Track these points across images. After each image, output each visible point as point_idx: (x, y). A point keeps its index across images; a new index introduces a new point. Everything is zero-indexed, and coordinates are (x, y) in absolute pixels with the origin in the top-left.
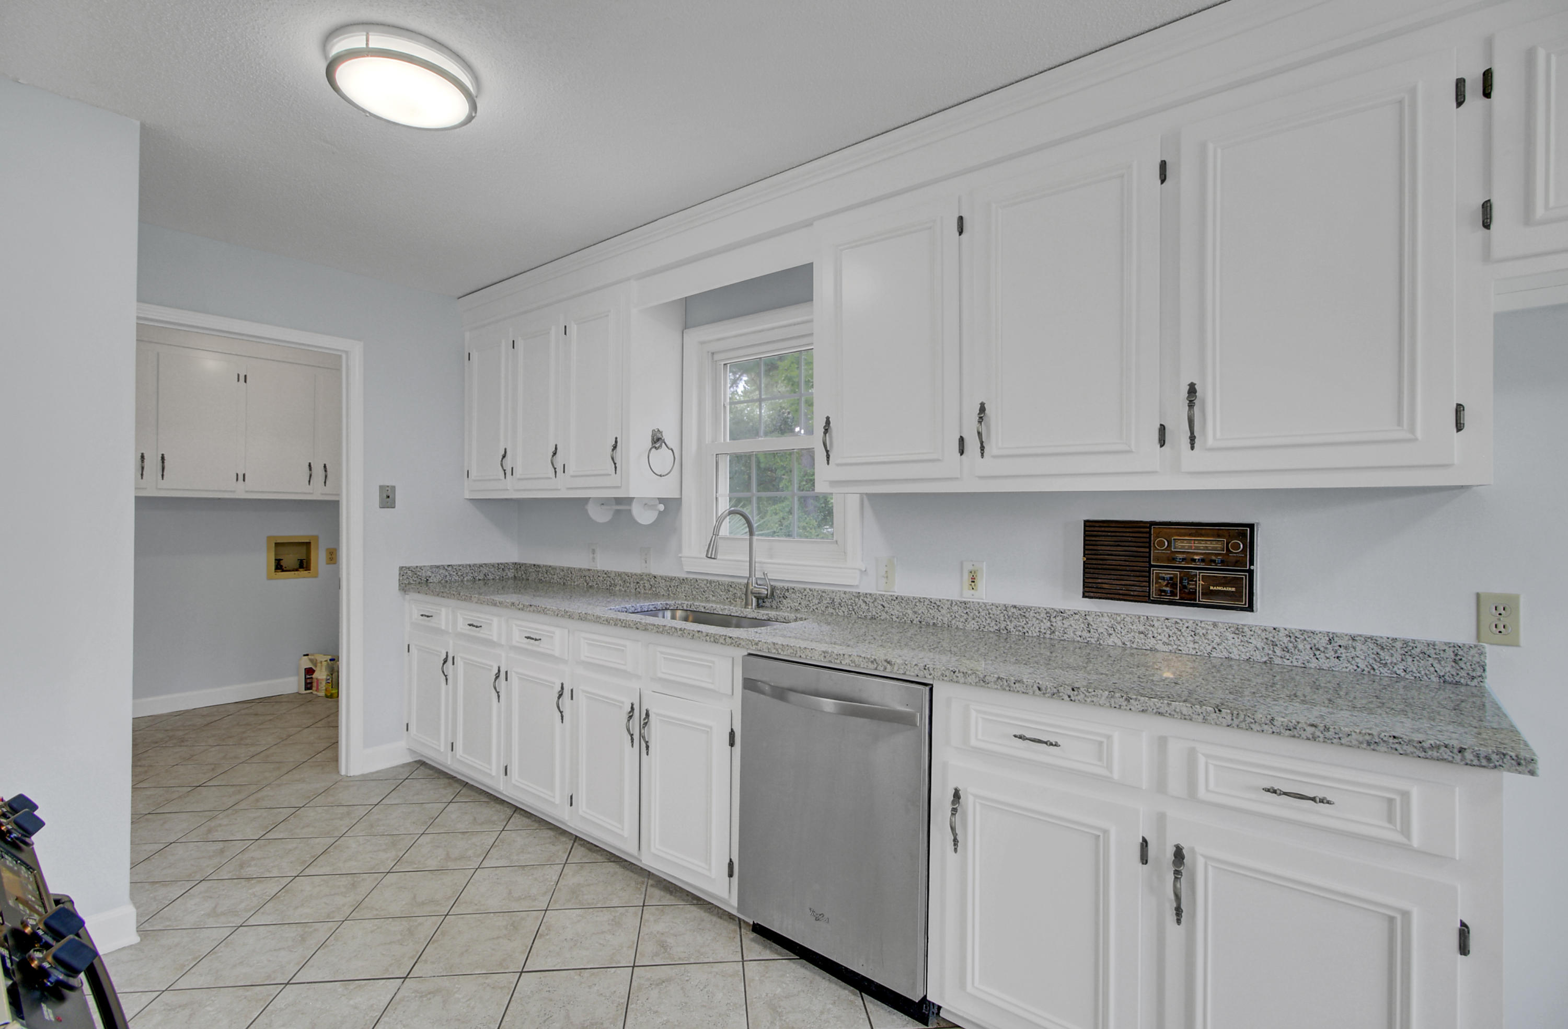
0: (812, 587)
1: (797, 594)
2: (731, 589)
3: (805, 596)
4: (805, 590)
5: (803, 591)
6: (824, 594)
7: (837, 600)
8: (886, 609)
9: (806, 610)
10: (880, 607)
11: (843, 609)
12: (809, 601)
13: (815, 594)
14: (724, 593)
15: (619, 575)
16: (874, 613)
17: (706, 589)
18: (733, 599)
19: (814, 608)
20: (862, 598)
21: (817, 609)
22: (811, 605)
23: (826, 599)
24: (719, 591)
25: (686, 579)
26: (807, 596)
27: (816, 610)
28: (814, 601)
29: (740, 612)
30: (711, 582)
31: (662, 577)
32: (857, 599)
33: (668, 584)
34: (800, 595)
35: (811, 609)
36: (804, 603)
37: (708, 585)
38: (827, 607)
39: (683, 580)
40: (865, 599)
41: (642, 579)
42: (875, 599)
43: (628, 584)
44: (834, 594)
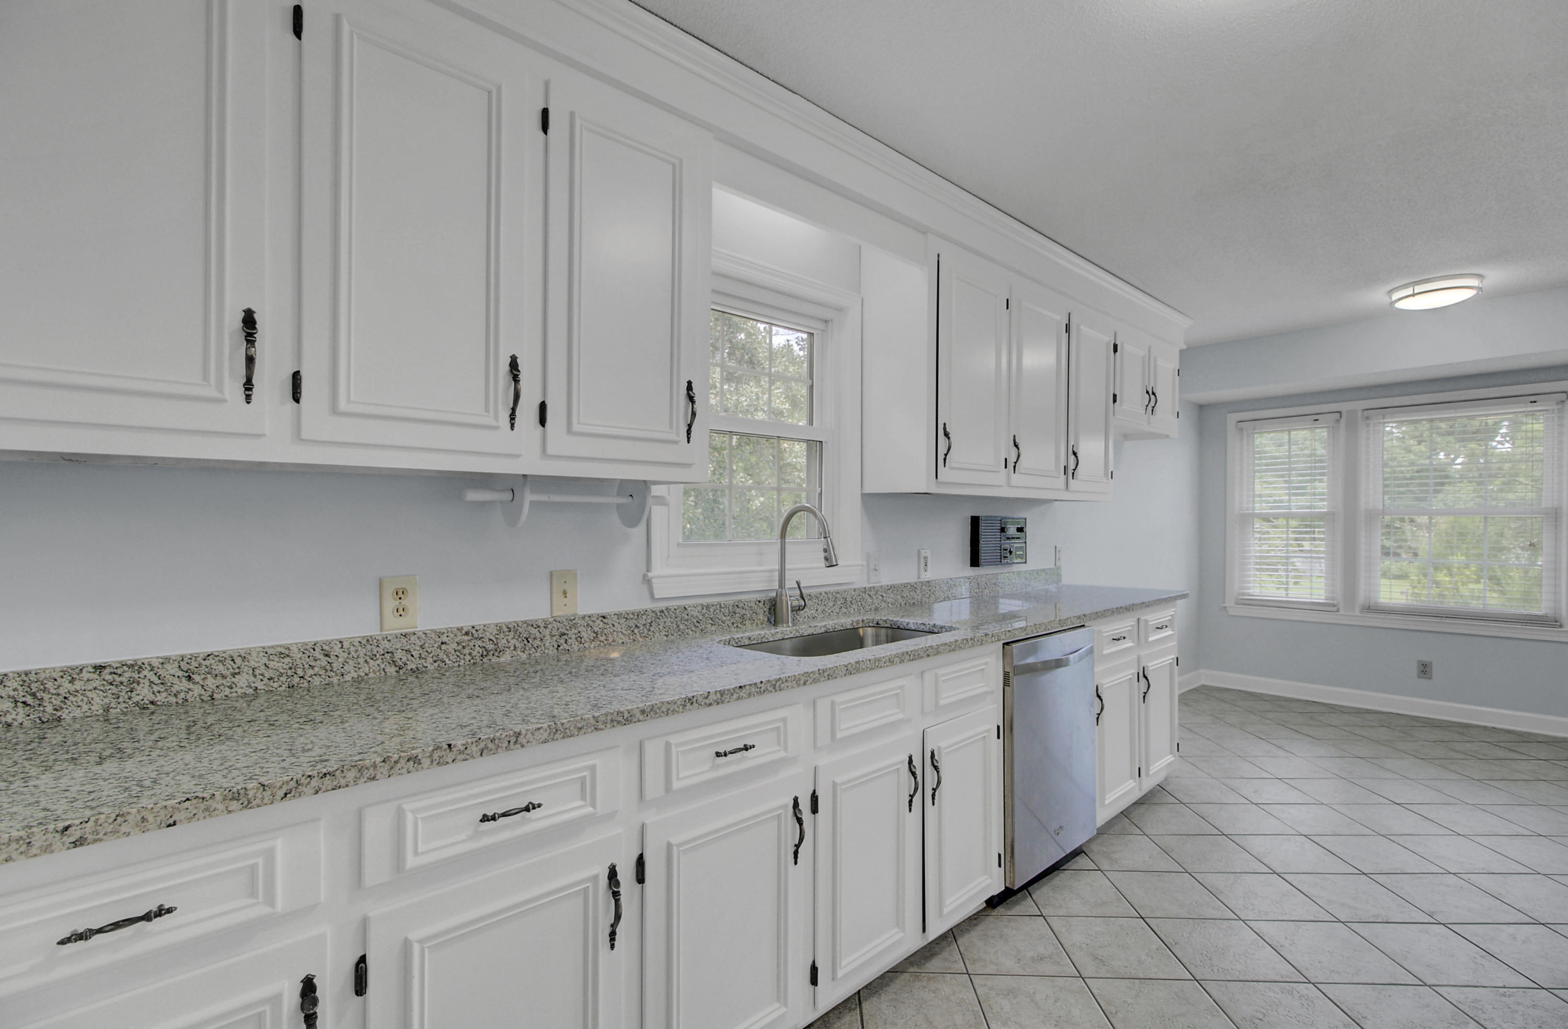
0: (827, 589)
1: (814, 601)
2: (738, 610)
3: (822, 600)
4: (821, 594)
5: (819, 595)
6: (838, 595)
7: (849, 599)
8: (885, 598)
9: (823, 615)
10: (881, 598)
11: (853, 606)
12: (825, 605)
13: (831, 597)
14: (729, 618)
15: (511, 628)
16: (877, 605)
17: (701, 617)
18: (741, 623)
19: (830, 611)
20: (867, 592)
21: (832, 612)
22: (827, 610)
23: (840, 600)
24: (721, 616)
25: (667, 609)
26: (823, 601)
27: (831, 614)
28: (829, 604)
29: (795, 632)
30: (708, 607)
31: (619, 615)
32: (864, 594)
33: (632, 623)
34: (816, 601)
35: (827, 614)
36: (820, 609)
37: (705, 611)
38: (841, 608)
39: (662, 611)
40: (870, 593)
41: (575, 626)
42: (877, 591)
43: (538, 642)
44: (846, 593)
